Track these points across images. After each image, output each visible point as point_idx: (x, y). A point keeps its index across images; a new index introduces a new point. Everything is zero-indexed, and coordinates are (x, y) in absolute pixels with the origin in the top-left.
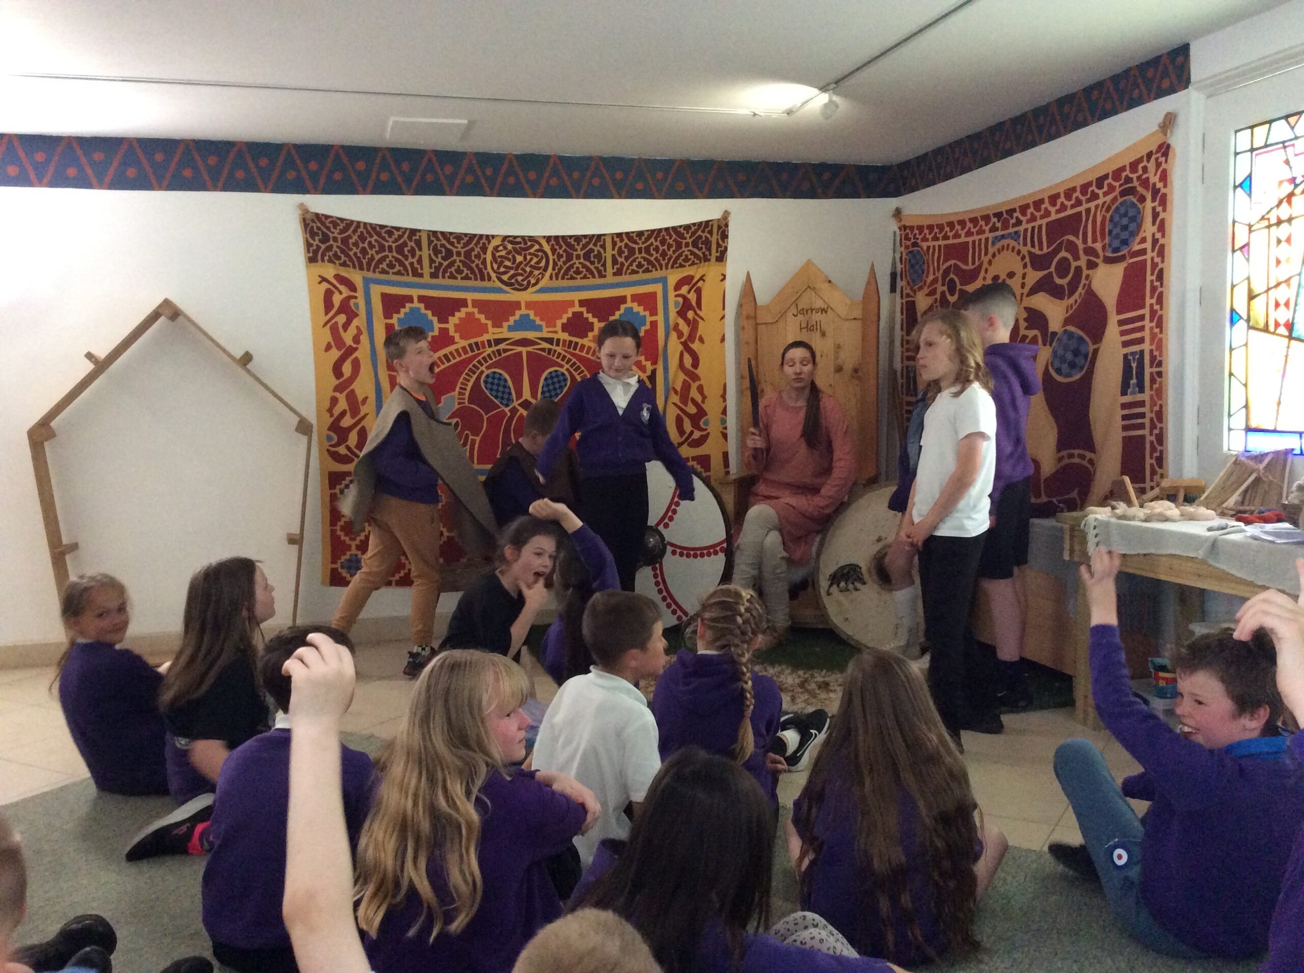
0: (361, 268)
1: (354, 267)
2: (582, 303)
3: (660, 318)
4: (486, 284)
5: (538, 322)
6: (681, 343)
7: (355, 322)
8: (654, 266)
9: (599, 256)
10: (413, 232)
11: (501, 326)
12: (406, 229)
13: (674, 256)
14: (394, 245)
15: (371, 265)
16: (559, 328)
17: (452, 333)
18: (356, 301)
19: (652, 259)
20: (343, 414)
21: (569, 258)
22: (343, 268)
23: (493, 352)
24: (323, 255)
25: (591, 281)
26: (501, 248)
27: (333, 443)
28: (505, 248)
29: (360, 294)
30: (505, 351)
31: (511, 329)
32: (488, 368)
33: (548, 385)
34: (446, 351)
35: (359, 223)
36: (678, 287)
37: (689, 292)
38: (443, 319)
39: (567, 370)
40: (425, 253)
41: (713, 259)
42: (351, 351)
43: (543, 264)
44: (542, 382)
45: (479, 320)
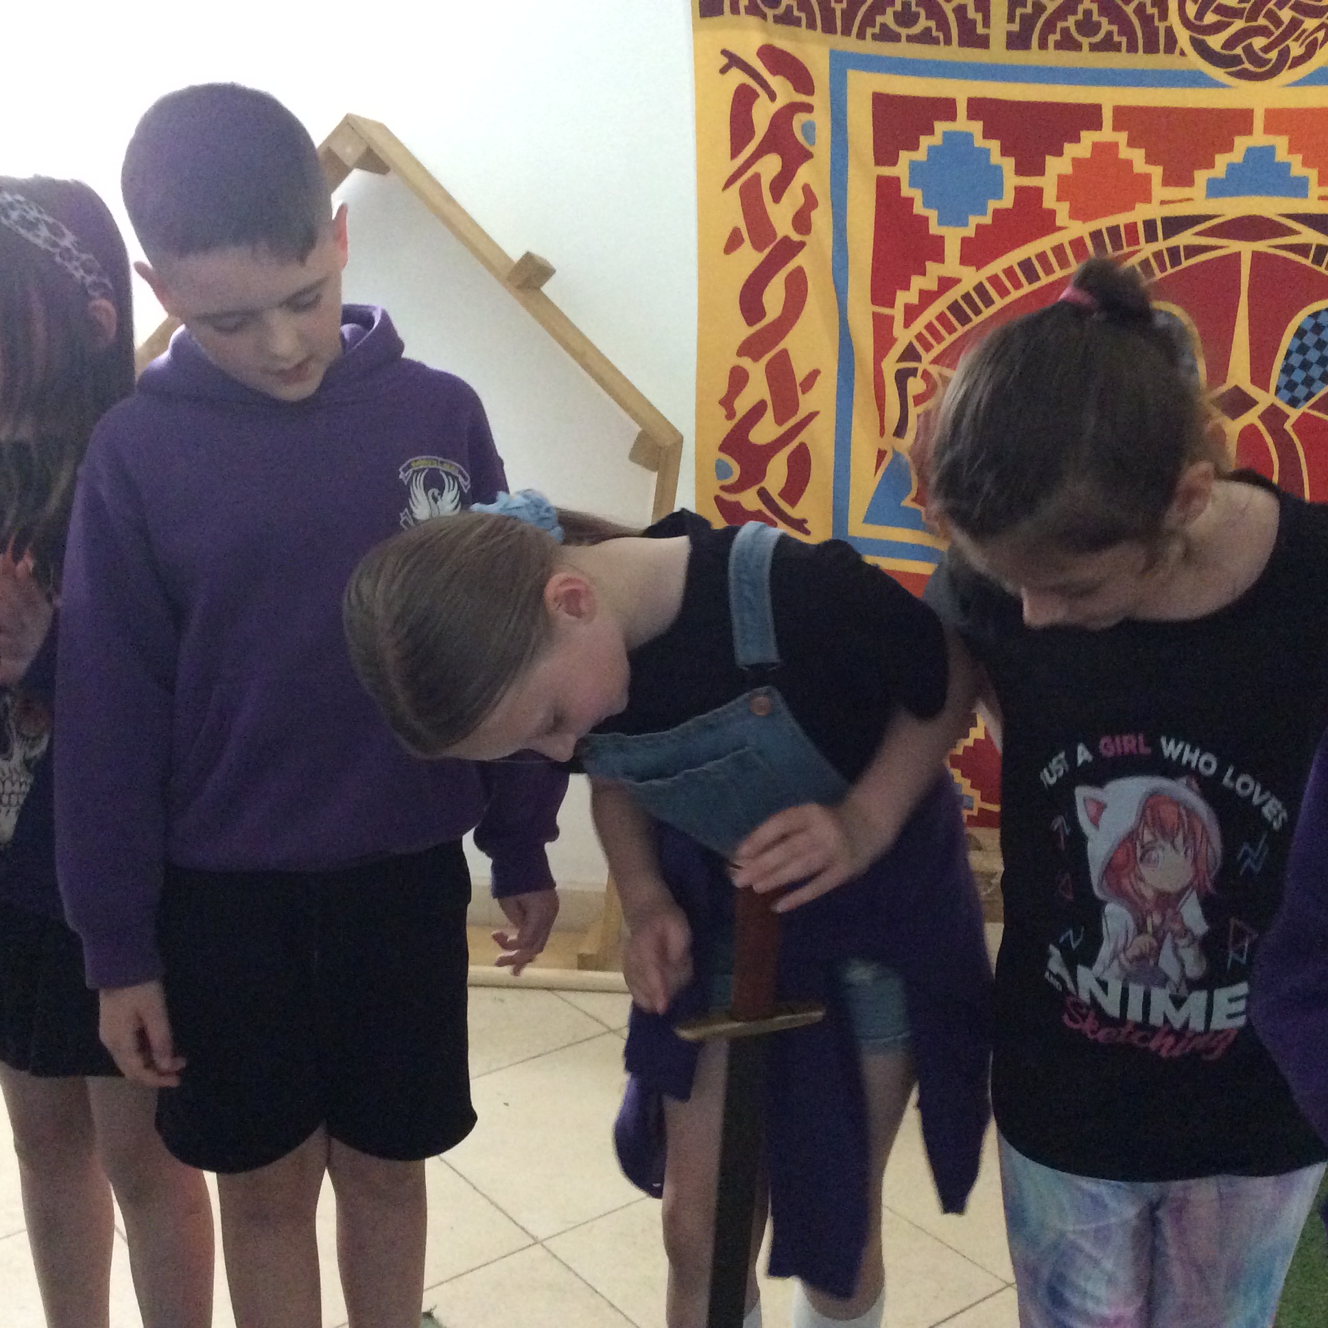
0: (829, 28)
1: (811, 25)
4: (1160, 61)
5: (1298, 168)
7: (804, 174)
11: (1189, 182)
15: (854, 17)
17: (1049, 201)
18: (809, 116)
20: (757, 412)
22: (781, 27)
23: (1158, 255)
27: (729, 481)
29: (821, 99)
30: (1192, 251)
31: (1216, 189)
33: (1303, 349)
34: (1029, 251)
38: (1030, 165)
42: (789, 249)
44: (1287, 340)
45: (1129, 163)
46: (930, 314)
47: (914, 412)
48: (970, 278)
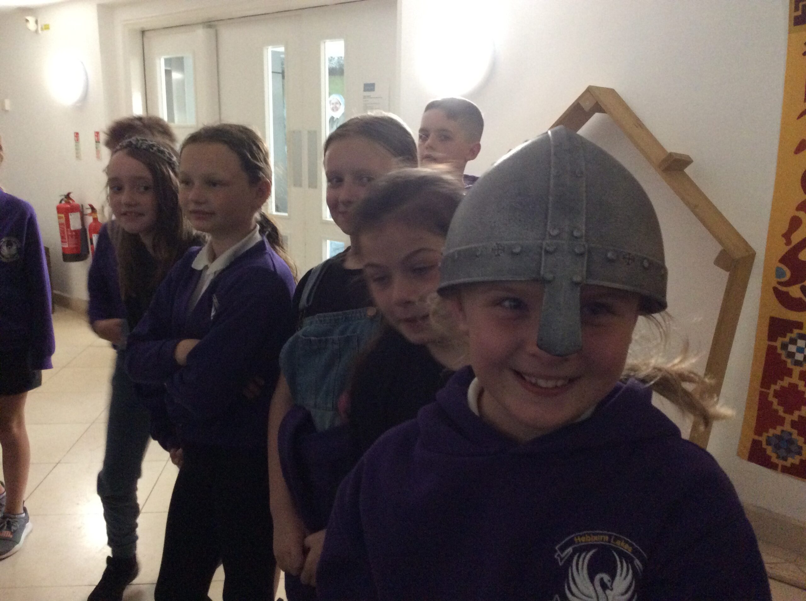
20: (805, 242)
27: (783, 280)
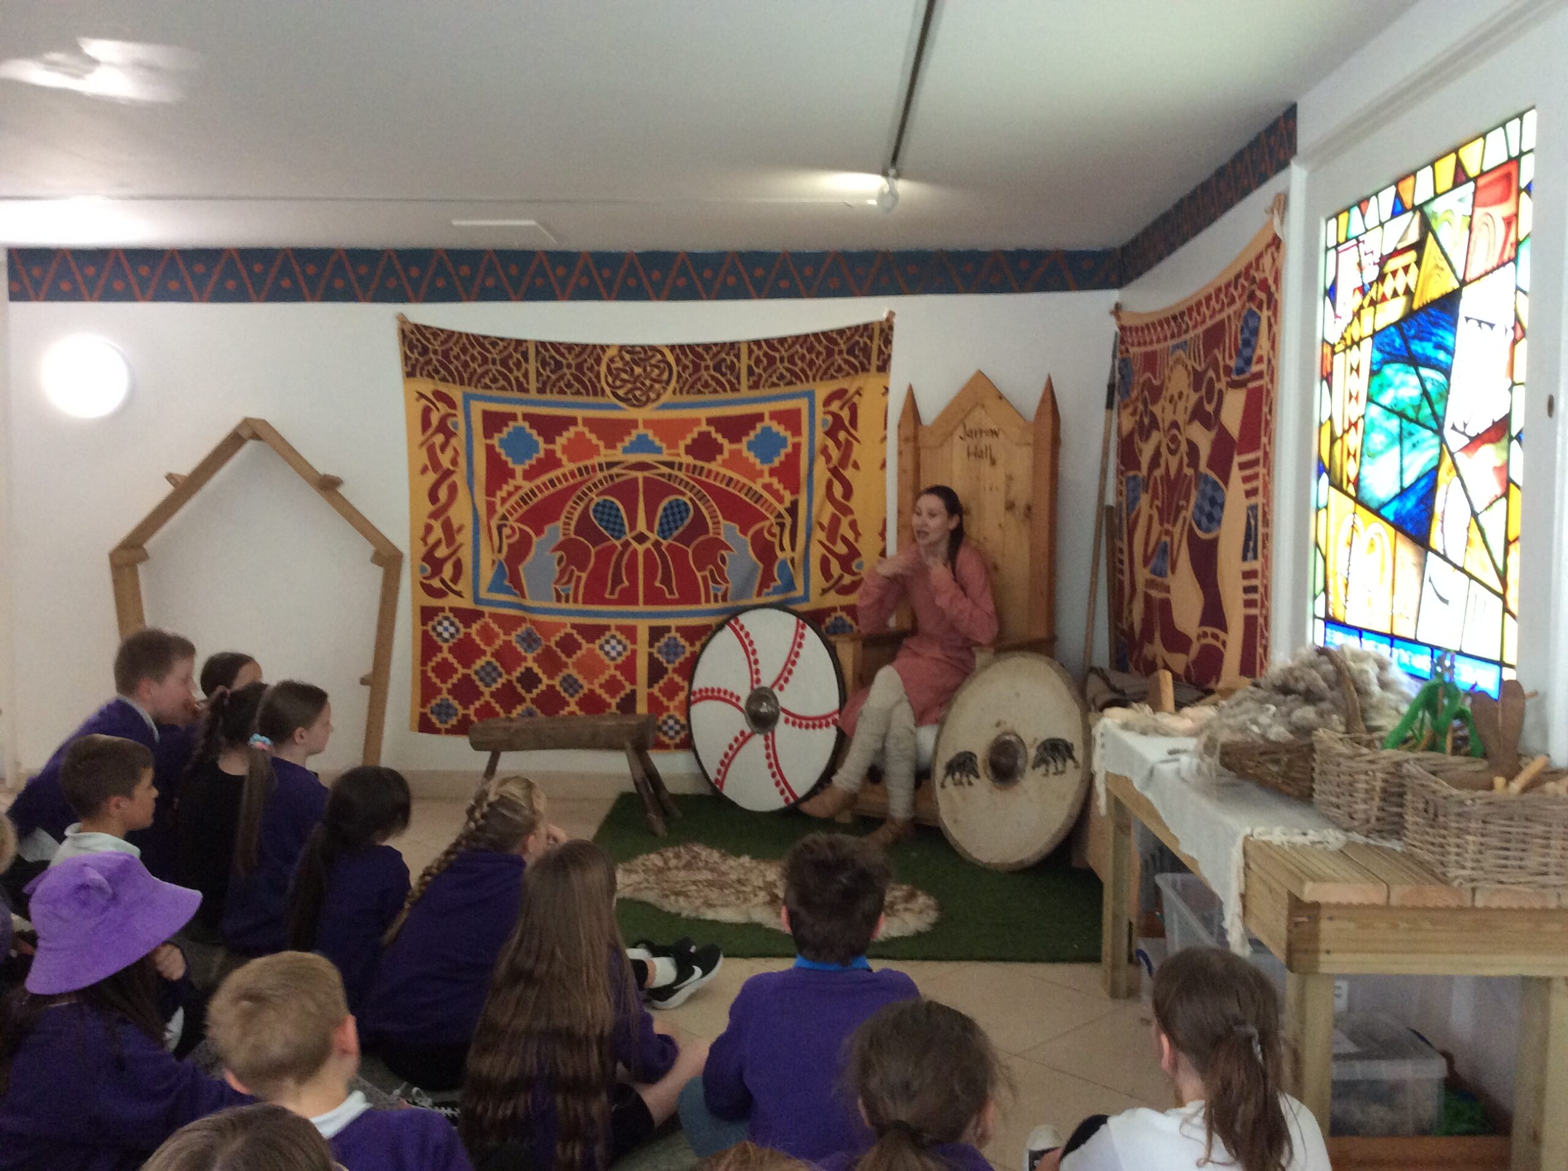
0: (462, 383)
1: (454, 382)
2: (710, 421)
3: (804, 440)
4: (600, 400)
5: (657, 442)
6: (830, 470)
7: (454, 442)
8: (798, 378)
9: (732, 367)
10: (519, 342)
11: (614, 447)
12: (511, 340)
13: (824, 366)
14: (498, 358)
15: (474, 379)
16: (682, 450)
17: (559, 454)
18: (454, 419)
19: (797, 369)
20: (438, 543)
21: (697, 368)
22: (442, 383)
23: (605, 477)
24: (422, 369)
25: (722, 396)
26: (618, 359)
27: (426, 575)
28: (622, 358)
29: (460, 413)
30: (618, 476)
31: (625, 451)
32: (597, 495)
33: (667, 516)
34: (552, 475)
35: (460, 334)
36: (827, 402)
37: (841, 408)
38: (550, 440)
39: (691, 499)
40: (532, 366)
41: (873, 368)
42: (448, 473)
43: (665, 376)
44: (660, 512)
45: (590, 441)
46: (512, 501)
47: (505, 542)
48: (527, 486)
